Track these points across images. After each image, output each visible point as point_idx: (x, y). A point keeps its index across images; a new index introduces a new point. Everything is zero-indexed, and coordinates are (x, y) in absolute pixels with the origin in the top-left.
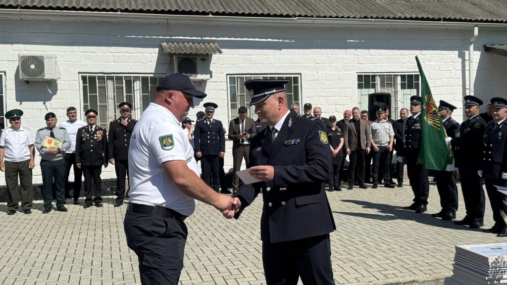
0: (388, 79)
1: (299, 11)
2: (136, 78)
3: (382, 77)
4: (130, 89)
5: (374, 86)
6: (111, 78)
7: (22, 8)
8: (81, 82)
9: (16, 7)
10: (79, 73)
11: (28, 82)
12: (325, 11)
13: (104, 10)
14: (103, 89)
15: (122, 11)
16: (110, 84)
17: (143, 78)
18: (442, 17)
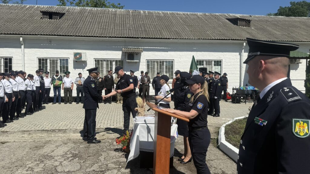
0: (209, 62)
1: (173, 36)
2: (114, 61)
3: (206, 61)
4: (111, 64)
5: (203, 65)
6: (105, 61)
7: (75, 36)
8: (95, 62)
9: (73, 36)
10: (94, 59)
11: (76, 61)
12: (184, 36)
13: (103, 37)
14: (102, 64)
15: (109, 37)
16: (105, 63)
17: (116, 60)
18: (230, 39)
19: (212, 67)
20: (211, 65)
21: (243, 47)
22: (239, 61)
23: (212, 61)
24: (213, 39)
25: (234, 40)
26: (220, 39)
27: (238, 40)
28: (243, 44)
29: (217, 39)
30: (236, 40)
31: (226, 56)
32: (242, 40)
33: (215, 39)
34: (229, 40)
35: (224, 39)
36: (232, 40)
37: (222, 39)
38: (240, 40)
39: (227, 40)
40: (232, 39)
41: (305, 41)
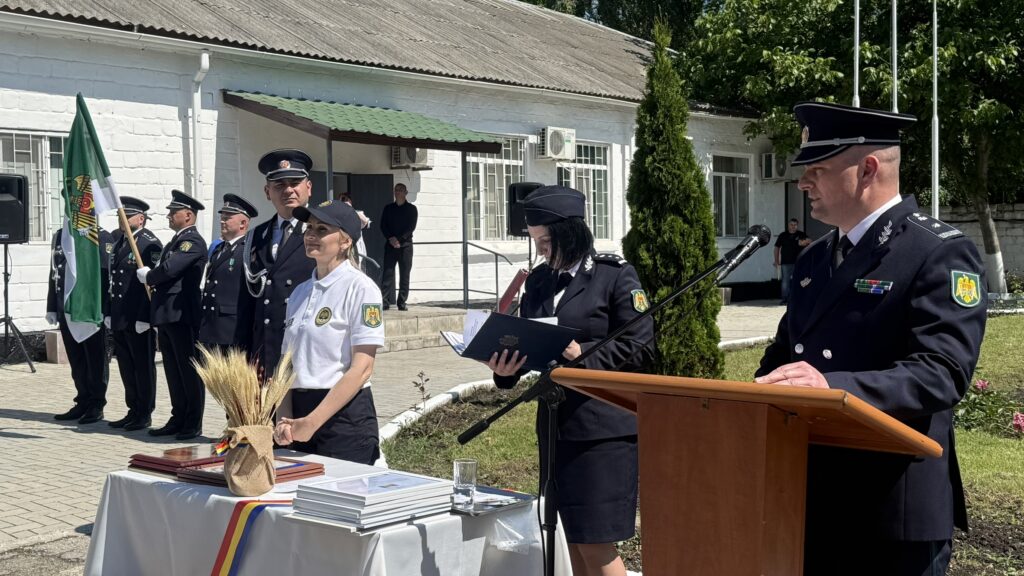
0: (22, 144)
3: (6, 139)
18: (136, 23)
19: (39, 175)
20: (36, 161)
21: (199, 77)
22: (180, 148)
23: (41, 137)
24: (44, 14)
25: (151, 30)
26: (82, 20)
27: (173, 34)
28: (198, 59)
29: (69, 18)
30: (162, 32)
31: (115, 116)
32: (194, 38)
33: (57, 16)
34: (130, 28)
35: (105, 23)
36: (142, 29)
37: (94, 22)
38: (183, 36)
39: (117, 26)
40: (147, 26)
41: (440, 74)
